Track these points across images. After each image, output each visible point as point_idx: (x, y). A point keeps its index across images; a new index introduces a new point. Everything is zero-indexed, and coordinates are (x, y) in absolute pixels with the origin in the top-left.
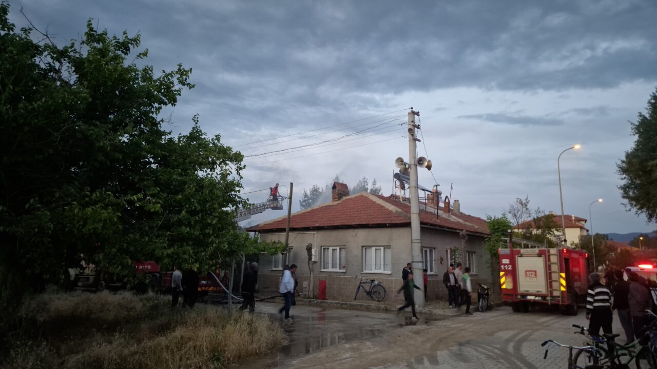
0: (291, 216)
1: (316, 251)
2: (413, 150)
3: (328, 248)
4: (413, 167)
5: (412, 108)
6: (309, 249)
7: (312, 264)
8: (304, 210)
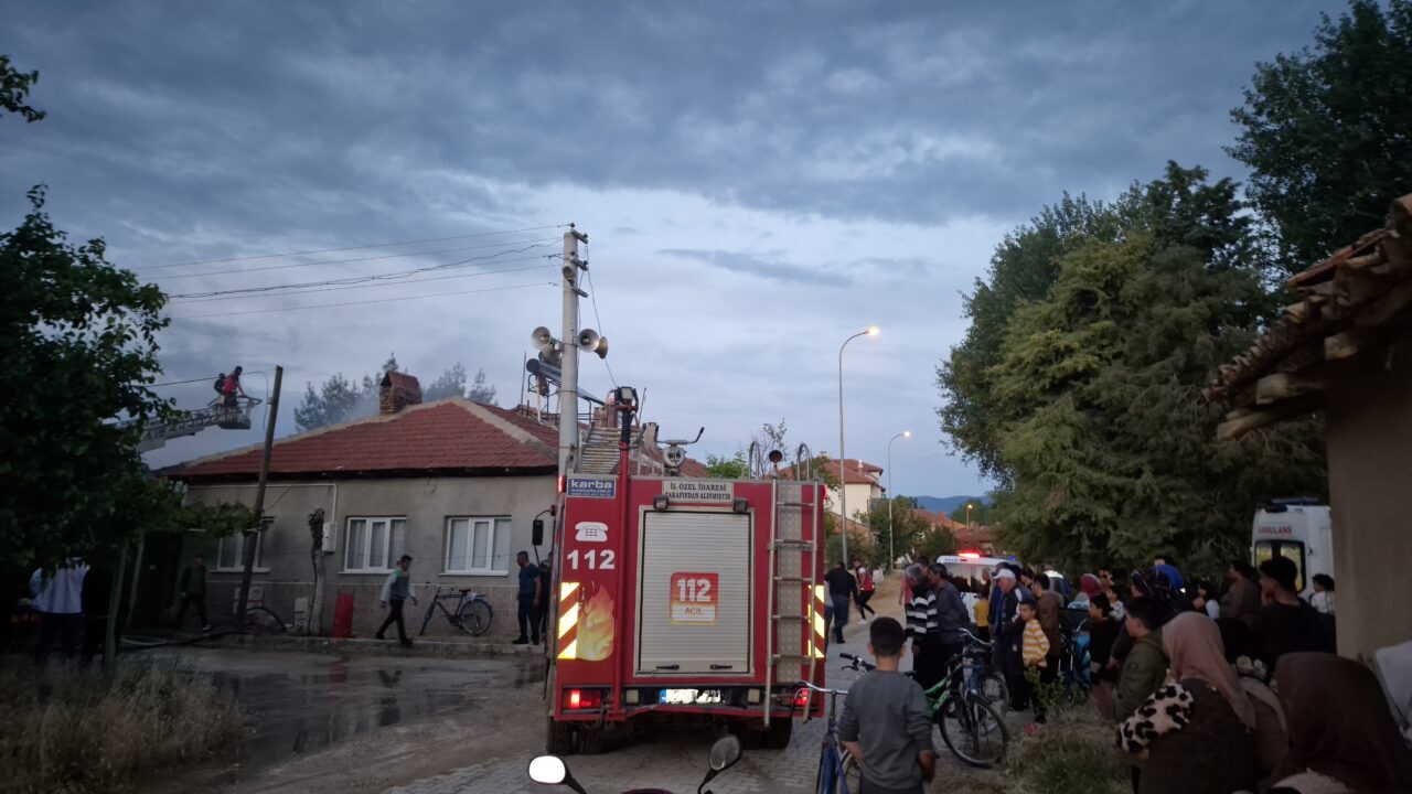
0: (274, 443)
1: (332, 527)
2: (572, 313)
3: (364, 521)
4: (569, 349)
5: (573, 225)
6: (316, 523)
7: (323, 558)
8: (306, 434)
